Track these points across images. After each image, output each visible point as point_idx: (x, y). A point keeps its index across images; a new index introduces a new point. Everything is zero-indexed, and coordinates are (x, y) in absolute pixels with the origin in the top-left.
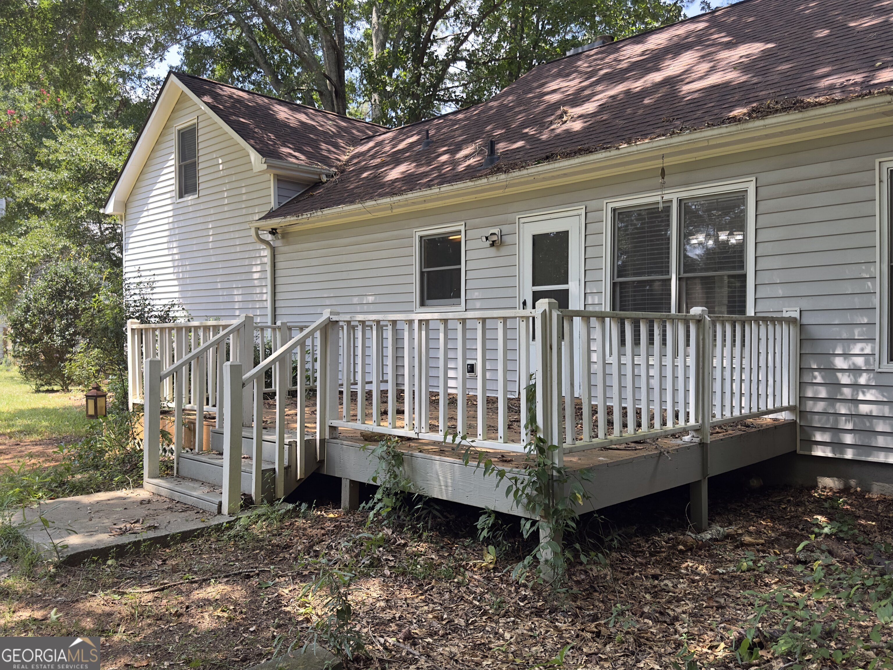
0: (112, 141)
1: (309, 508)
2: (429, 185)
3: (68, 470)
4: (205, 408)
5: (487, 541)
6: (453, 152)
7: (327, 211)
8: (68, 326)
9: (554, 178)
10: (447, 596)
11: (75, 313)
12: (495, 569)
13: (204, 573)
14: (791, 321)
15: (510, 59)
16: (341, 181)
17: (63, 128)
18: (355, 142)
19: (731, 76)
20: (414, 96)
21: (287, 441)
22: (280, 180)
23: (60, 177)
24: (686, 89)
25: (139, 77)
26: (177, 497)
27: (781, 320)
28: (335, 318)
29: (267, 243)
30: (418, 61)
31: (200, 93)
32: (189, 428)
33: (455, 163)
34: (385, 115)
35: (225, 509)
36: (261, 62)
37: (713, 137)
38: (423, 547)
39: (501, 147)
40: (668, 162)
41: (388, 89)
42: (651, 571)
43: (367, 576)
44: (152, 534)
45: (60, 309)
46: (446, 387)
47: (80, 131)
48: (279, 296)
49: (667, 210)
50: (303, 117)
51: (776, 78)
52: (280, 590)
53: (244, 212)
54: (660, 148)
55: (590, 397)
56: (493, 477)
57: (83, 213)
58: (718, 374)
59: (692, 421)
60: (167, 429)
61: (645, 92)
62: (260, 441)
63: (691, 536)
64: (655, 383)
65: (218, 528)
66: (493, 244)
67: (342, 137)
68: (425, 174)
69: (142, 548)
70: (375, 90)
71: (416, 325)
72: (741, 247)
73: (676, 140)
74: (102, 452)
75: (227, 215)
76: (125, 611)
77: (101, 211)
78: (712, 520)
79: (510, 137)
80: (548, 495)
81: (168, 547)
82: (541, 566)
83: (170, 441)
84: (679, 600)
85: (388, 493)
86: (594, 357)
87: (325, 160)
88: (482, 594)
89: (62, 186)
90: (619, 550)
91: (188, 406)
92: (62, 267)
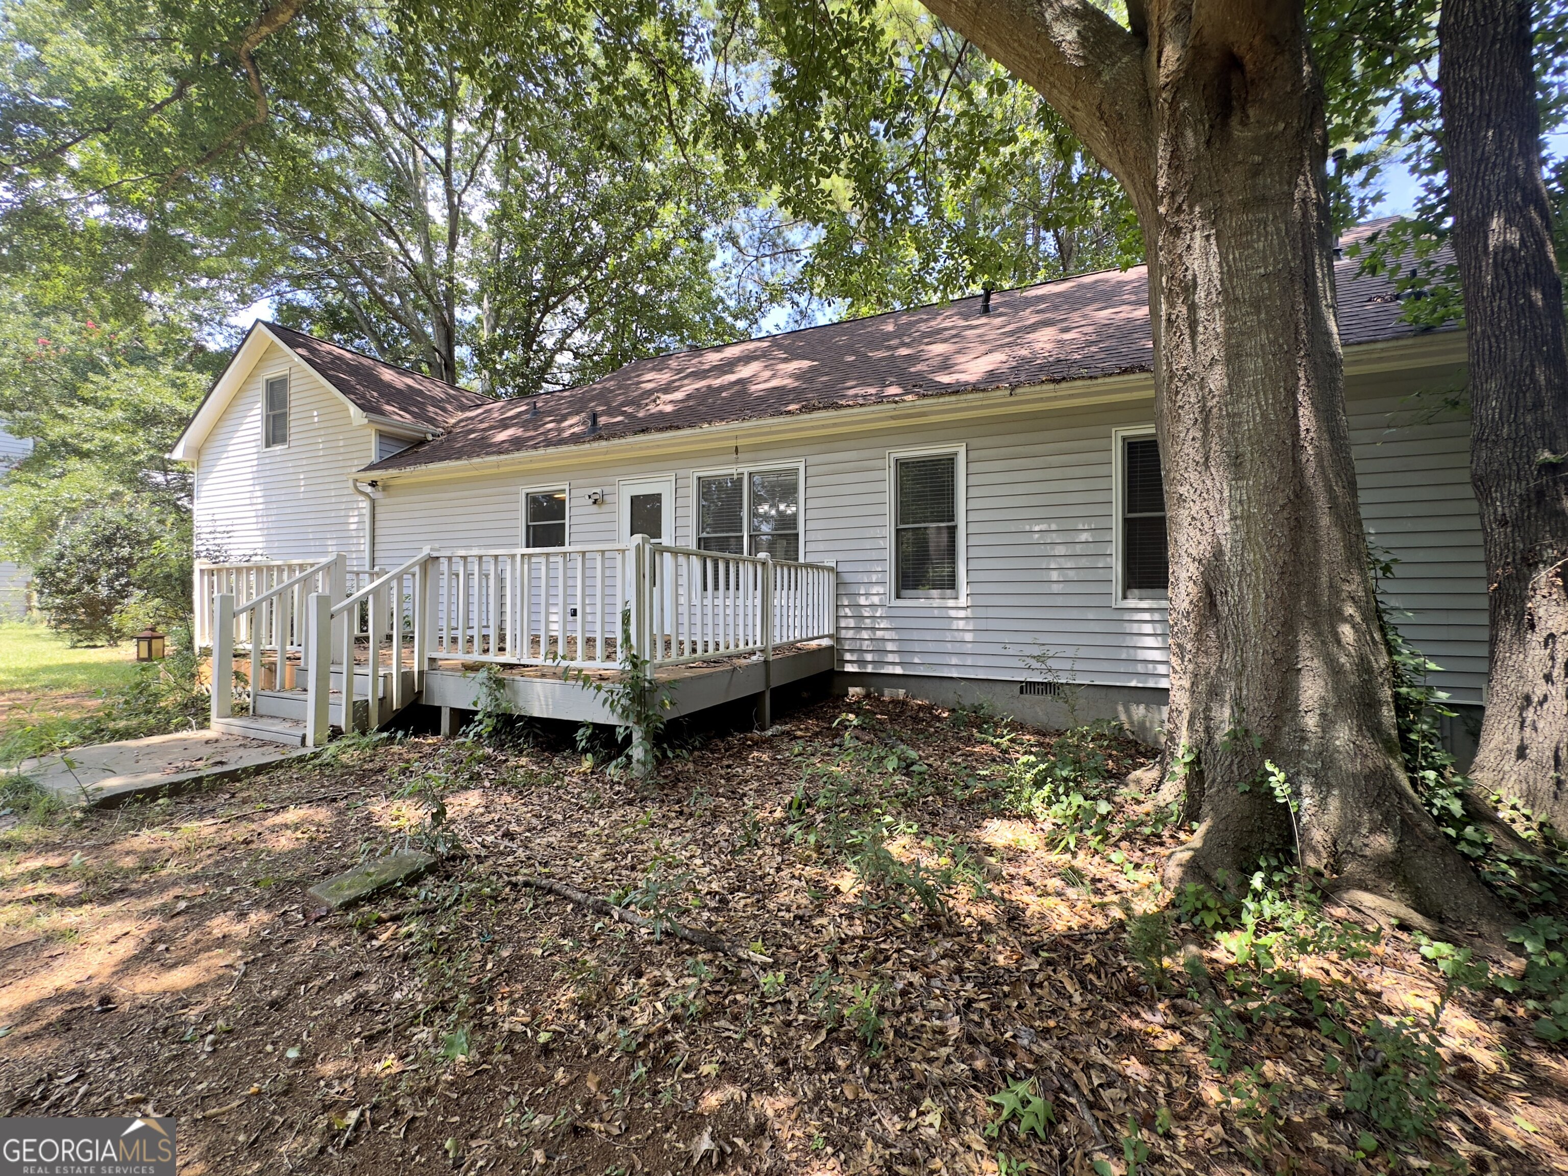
0: (184, 384)
1: (406, 735)
2: (535, 447)
3: (108, 715)
4: (288, 647)
5: (585, 751)
6: (559, 422)
7: (431, 466)
8: (117, 577)
9: (648, 448)
10: (546, 798)
11: (128, 561)
12: (592, 773)
13: (283, 801)
14: (831, 569)
15: (612, 355)
16: (448, 440)
17: (117, 366)
18: (463, 408)
19: (788, 382)
20: (523, 376)
21: (381, 673)
22: (382, 435)
23: (111, 417)
24: (753, 388)
25: (220, 324)
26: (252, 734)
27: (824, 568)
28: (435, 554)
29: (367, 495)
30: (527, 346)
31: (292, 345)
32: (270, 670)
33: (560, 431)
34: (493, 389)
35: (310, 741)
36: (366, 328)
37: (774, 425)
38: (523, 761)
39: (602, 420)
40: (740, 442)
41: (498, 367)
42: (725, 763)
43: (466, 788)
44: (218, 769)
45: (108, 557)
46: (547, 630)
47: (141, 370)
48: (377, 547)
49: (740, 480)
50: (410, 381)
51: (820, 386)
52: (371, 808)
53: (341, 464)
54: (733, 430)
55: (678, 634)
56: (592, 691)
57: (141, 457)
58: (777, 611)
59: (759, 644)
60: (242, 670)
61: (722, 388)
62: (351, 675)
63: (756, 734)
64: (730, 620)
65: (301, 759)
66: (595, 502)
67: (450, 403)
68: (532, 438)
69: (205, 784)
70: (485, 367)
71: (518, 558)
72: (795, 516)
73: (746, 424)
74: (157, 696)
75: (322, 466)
76: (178, 845)
77: (167, 456)
78: (773, 723)
79: (610, 413)
80: (640, 704)
81: (239, 781)
82: (634, 764)
83: (246, 682)
84: (747, 781)
85: (489, 715)
86: (682, 600)
87: (432, 421)
88: (579, 794)
89: (115, 427)
90: (700, 749)
91: (268, 647)
92: (111, 513)
